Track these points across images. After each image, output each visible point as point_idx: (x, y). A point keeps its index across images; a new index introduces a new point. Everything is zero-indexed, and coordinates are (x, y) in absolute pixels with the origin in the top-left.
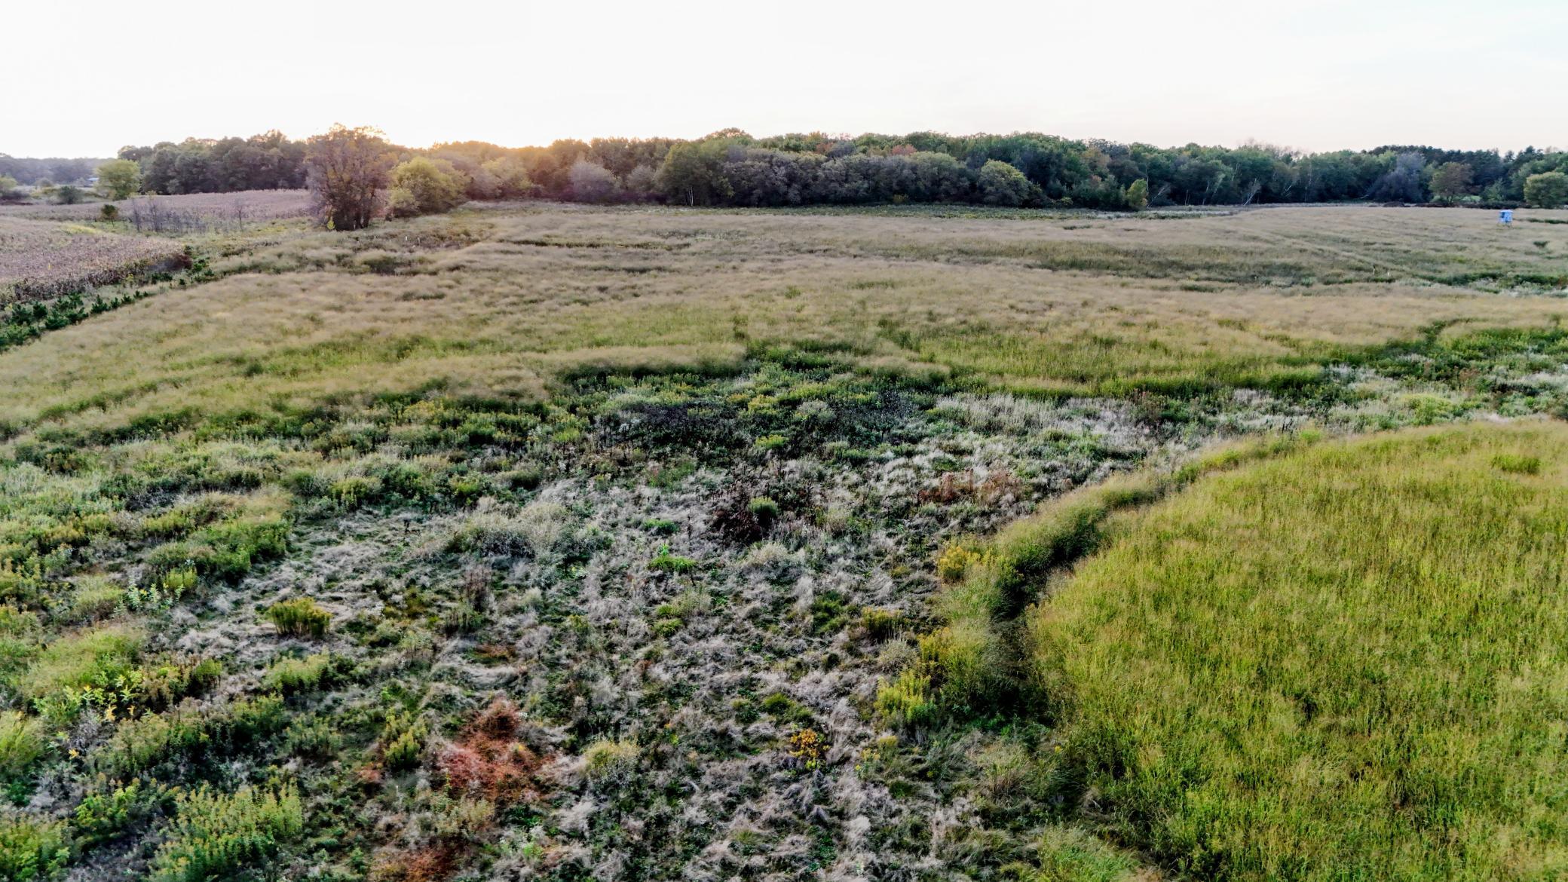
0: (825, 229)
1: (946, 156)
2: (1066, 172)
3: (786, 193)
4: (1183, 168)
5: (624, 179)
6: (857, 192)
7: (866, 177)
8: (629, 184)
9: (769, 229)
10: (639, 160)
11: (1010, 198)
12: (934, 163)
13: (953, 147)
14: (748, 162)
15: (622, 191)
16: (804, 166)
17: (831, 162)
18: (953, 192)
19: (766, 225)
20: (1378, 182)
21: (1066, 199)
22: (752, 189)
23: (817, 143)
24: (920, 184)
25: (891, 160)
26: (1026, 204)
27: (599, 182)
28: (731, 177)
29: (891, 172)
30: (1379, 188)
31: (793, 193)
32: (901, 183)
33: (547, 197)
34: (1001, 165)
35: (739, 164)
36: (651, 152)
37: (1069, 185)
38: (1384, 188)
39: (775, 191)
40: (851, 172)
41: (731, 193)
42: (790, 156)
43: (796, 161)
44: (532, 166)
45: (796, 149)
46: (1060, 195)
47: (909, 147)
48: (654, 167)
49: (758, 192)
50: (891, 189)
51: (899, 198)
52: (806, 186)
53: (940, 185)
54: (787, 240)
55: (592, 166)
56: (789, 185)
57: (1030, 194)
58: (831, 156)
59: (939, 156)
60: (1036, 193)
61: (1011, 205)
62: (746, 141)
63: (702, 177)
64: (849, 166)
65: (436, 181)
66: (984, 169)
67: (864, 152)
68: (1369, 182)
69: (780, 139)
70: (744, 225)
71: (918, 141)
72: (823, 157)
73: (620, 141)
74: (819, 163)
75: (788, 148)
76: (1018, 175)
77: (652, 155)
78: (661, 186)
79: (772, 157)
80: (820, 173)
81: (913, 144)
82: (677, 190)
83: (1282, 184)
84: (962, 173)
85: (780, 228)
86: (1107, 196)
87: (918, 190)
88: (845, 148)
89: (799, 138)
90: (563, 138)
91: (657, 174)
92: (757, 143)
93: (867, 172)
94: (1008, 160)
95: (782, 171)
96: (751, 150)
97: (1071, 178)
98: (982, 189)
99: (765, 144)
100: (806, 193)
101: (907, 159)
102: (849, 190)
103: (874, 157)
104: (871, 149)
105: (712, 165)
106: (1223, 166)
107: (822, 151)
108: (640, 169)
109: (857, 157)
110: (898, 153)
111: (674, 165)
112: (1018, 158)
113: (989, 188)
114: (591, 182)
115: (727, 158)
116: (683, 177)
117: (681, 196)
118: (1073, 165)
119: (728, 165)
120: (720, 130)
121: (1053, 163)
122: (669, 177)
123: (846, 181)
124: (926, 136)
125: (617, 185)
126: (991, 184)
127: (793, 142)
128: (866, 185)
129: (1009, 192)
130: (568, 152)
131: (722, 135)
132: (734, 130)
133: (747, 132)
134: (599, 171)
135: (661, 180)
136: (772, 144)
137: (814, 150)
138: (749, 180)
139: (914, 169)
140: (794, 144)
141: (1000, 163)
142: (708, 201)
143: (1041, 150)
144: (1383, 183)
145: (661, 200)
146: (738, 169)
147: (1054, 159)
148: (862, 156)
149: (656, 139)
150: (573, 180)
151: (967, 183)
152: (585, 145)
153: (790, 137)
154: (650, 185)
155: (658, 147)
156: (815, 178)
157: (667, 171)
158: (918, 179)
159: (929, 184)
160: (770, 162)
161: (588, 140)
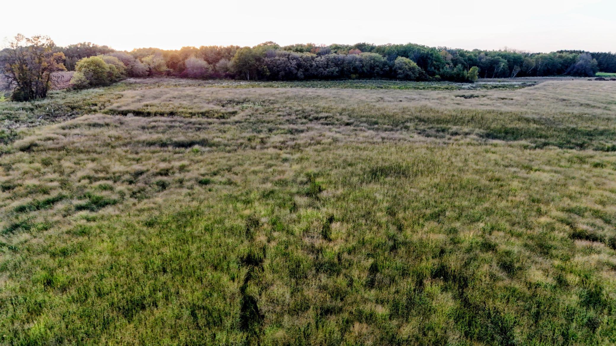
0: (322, 98)
1: (377, 55)
2: (435, 62)
3: (297, 73)
4: (483, 60)
5: (214, 66)
6: (333, 73)
7: (337, 65)
8: (217, 69)
9: (288, 98)
10: (223, 57)
11: (410, 76)
12: (372, 58)
13: (380, 50)
14: (277, 58)
15: (212, 72)
16: (306, 60)
17: (319, 58)
18: (381, 73)
19: (286, 95)
20: (572, 66)
21: (437, 76)
22: (278, 72)
23: (310, 48)
24: (364, 69)
25: (350, 56)
26: (418, 79)
27: (201, 68)
28: (268, 65)
29: (350, 63)
30: (572, 70)
31: (300, 73)
32: (355, 68)
33: (174, 75)
34: (405, 59)
35: (273, 58)
36: (229, 52)
37: (438, 70)
38: (575, 70)
39: (290, 72)
40: (330, 63)
41: (268, 74)
42: (298, 55)
43: (301, 57)
44: (168, 59)
45: (301, 51)
46: (433, 74)
47: (357, 50)
48: (229, 60)
49: (282, 73)
50: (350, 71)
51: (354, 76)
52: (307, 70)
53: (374, 69)
54: (300, 108)
55: (198, 59)
56: (298, 70)
57: (419, 74)
58: (319, 54)
59: (374, 54)
60: (422, 73)
61: (411, 80)
62: (276, 47)
63: (254, 65)
64: (328, 60)
65: (103, 68)
66: (396, 61)
67: (336, 52)
68: (567, 67)
69: (293, 46)
70: (273, 95)
71: (361, 47)
72: (315, 55)
73: (214, 47)
74: (313, 58)
75: (297, 51)
76: (414, 64)
77: (229, 54)
78: (232, 69)
79: (289, 55)
80: (314, 63)
81: (358, 48)
82: (240, 72)
83: (527, 68)
84: (385, 64)
85: (295, 97)
86: (458, 75)
87: (363, 71)
88: (325, 51)
89: (301, 46)
90: (186, 46)
91: (230, 64)
92: (281, 48)
93: (337, 63)
94: (407, 57)
95: (294, 62)
96: (278, 51)
97: (438, 66)
98: (395, 71)
99: (285, 49)
100: (307, 73)
101: (358, 56)
102: (328, 72)
103: (341, 55)
104: (339, 51)
105: (258, 59)
106: (501, 59)
107: (314, 52)
108: (222, 61)
109: (332, 55)
110: (352, 53)
111: (239, 59)
112: (413, 56)
113: (399, 71)
114: (197, 68)
115: (266, 56)
116: (243, 65)
117: (243, 75)
118: (438, 59)
119: (266, 59)
120: (264, 42)
121: (429, 58)
122: (236, 66)
123: (327, 67)
124: (364, 45)
125: (211, 69)
126: (400, 69)
127: (299, 48)
128: (337, 70)
129: (410, 73)
130: (187, 53)
131: (265, 44)
132: (271, 42)
133: (277, 43)
134: (202, 63)
135: (233, 66)
136: (289, 48)
137: (310, 52)
138: (277, 67)
139: (361, 61)
140: (300, 49)
141: (404, 58)
142: (257, 78)
143: (422, 52)
144: (574, 67)
145: (232, 77)
146: (272, 61)
147: (429, 56)
148: (334, 54)
149: (232, 46)
150: (188, 66)
151: (388, 68)
152: (197, 49)
153: (298, 45)
154: (227, 69)
155: (233, 50)
156: (311, 66)
157: (235, 62)
158: (363, 66)
159: (369, 69)
160: (288, 58)
161: (198, 47)
